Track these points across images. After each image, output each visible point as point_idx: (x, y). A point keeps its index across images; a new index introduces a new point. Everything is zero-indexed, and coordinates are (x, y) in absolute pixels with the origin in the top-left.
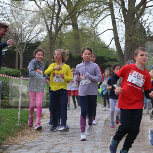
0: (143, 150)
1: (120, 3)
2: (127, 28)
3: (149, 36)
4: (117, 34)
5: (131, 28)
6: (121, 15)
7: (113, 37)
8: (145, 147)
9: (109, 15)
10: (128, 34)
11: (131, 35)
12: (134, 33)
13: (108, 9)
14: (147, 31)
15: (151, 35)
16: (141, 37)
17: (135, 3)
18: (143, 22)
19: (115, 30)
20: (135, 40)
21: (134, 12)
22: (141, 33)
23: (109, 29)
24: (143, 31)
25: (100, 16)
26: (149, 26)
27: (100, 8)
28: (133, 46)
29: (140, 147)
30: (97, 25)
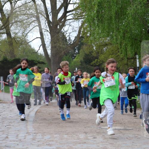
0: (66, 134)
1: (45, 16)
2: (52, 37)
3: (70, 44)
4: (44, 42)
5: (55, 37)
6: (47, 26)
7: (41, 44)
8: (67, 131)
9: (37, 26)
10: (53, 42)
11: (56, 42)
12: (58, 41)
13: (36, 21)
14: (68, 39)
15: (72, 42)
16: (64, 44)
17: (57, 16)
18: (65, 32)
19: (42, 38)
20: (59, 46)
21: (57, 24)
22: (63, 41)
23: (37, 38)
24: (65, 40)
25: (29, 27)
26: (69, 35)
27: (29, 20)
28: (57, 51)
29: (63, 132)
30: (27, 34)
